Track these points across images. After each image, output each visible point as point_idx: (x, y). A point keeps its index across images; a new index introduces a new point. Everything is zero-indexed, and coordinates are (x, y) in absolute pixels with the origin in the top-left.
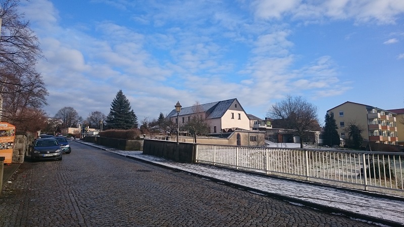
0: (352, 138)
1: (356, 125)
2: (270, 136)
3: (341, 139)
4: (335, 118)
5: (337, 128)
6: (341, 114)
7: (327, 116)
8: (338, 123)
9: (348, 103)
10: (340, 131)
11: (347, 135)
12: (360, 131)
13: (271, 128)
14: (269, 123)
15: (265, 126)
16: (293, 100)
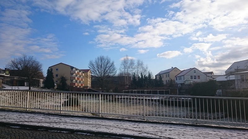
0: (61, 84)
1: (64, 76)
2: (7, 81)
3: (55, 84)
4: (53, 72)
5: (54, 78)
6: (57, 70)
7: (48, 70)
8: (54, 75)
9: (61, 64)
10: (55, 80)
11: (59, 82)
12: (66, 80)
13: (9, 76)
14: (7, 72)
15: (4, 74)
16: (27, 58)
